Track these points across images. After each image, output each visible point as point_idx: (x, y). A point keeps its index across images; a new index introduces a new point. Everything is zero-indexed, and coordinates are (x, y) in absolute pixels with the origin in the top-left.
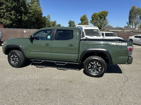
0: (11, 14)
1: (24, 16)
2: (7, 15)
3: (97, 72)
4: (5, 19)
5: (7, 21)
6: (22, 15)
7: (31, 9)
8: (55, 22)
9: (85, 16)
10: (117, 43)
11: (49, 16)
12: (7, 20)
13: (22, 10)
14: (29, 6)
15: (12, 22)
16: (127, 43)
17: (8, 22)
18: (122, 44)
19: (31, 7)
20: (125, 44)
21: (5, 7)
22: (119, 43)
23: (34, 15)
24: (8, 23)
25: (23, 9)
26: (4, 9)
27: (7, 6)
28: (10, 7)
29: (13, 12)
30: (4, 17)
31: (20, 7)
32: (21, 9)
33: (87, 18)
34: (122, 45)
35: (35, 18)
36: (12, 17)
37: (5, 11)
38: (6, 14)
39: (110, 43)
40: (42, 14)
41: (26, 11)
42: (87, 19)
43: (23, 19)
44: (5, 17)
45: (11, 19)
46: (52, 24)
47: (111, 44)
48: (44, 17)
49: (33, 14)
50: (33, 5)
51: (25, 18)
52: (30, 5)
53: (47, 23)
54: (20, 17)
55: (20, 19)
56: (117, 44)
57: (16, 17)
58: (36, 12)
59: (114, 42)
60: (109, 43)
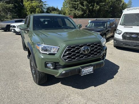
2: (80, 6)
4: (78, 10)
17: (80, 13)
35: (109, 6)
36: (84, 7)
37: (79, 2)
43: (94, 8)
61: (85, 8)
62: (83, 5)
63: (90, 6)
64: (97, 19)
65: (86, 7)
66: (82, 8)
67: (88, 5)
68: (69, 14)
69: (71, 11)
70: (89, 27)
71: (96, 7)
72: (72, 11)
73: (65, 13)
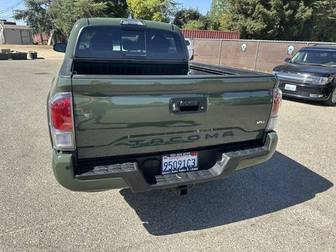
1: (302, 6)
2: (258, 9)
4: (254, 19)
5: (257, 24)
6: (298, 6)
12: (257, 22)
15: (265, 25)
17: (259, 26)
24: (256, 29)
30: (252, 14)
36: (269, 12)
38: (257, 7)
44: (254, 15)
45: (266, 19)
54: (289, 12)
55: (290, 16)
61: (272, 13)
62: (268, 7)
63: (287, 10)
64: (317, 44)
65: (275, 11)
66: (264, 14)
67: (282, 7)
68: (230, 29)
69: (234, 20)
70: (295, 63)
71: (304, 11)
72: (238, 20)
73: (219, 25)
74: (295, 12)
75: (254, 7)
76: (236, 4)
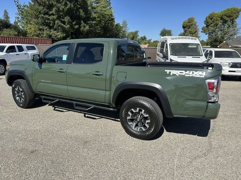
0: (64, 23)
1: (83, 24)
3: (142, 128)
6: (81, 23)
7: (95, 13)
8: (136, 32)
9: (191, 21)
10: (184, 72)
11: (125, 23)
12: (58, 32)
13: (80, 14)
14: (92, 8)
15: (65, 35)
16: (204, 73)
18: (193, 73)
19: (95, 8)
20: (200, 73)
21: (56, 11)
22: (187, 72)
23: (100, 22)
24: (59, 37)
25: (82, 13)
26: (54, 15)
27: (59, 9)
28: (63, 10)
29: (67, 19)
30: (53, 26)
31: (78, 9)
32: (80, 12)
33: (196, 23)
34: (192, 77)
38: (56, 22)
39: (168, 71)
40: (113, 19)
41: (88, 15)
42: (195, 25)
44: (55, 27)
45: (64, 30)
46: (131, 36)
47: (170, 72)
48: (117, 25)
49: (98, 21)
50: (98, 5)
51: (85, 27)
52: (94, 5)
53: (121, 34)
54: (76, 27)
55: (77, 29)
56: (184, 74)
57: (72, 27)
58: (103, 16)
59: (178, 70)
60: (166, 71)
74: (80, 27)
75: (54, 22)
76: (39, 19)
